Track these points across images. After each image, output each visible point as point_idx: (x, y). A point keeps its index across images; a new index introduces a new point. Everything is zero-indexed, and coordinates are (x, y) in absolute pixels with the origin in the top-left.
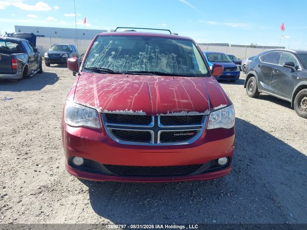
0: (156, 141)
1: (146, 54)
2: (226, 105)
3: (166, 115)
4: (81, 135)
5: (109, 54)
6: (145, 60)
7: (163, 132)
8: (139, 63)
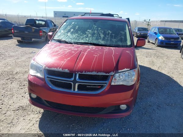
0: (74, 90)
1: (92, 31)
2: (129, 69)
3: (82, 73)
4: (33, 81)
5: (69, 31)
6: (89, 35)
7: (80, 84)
8: (85, 37)
